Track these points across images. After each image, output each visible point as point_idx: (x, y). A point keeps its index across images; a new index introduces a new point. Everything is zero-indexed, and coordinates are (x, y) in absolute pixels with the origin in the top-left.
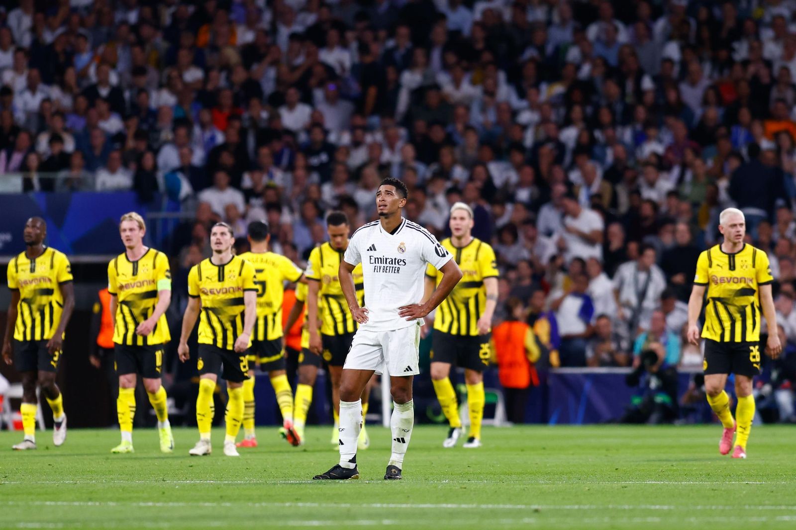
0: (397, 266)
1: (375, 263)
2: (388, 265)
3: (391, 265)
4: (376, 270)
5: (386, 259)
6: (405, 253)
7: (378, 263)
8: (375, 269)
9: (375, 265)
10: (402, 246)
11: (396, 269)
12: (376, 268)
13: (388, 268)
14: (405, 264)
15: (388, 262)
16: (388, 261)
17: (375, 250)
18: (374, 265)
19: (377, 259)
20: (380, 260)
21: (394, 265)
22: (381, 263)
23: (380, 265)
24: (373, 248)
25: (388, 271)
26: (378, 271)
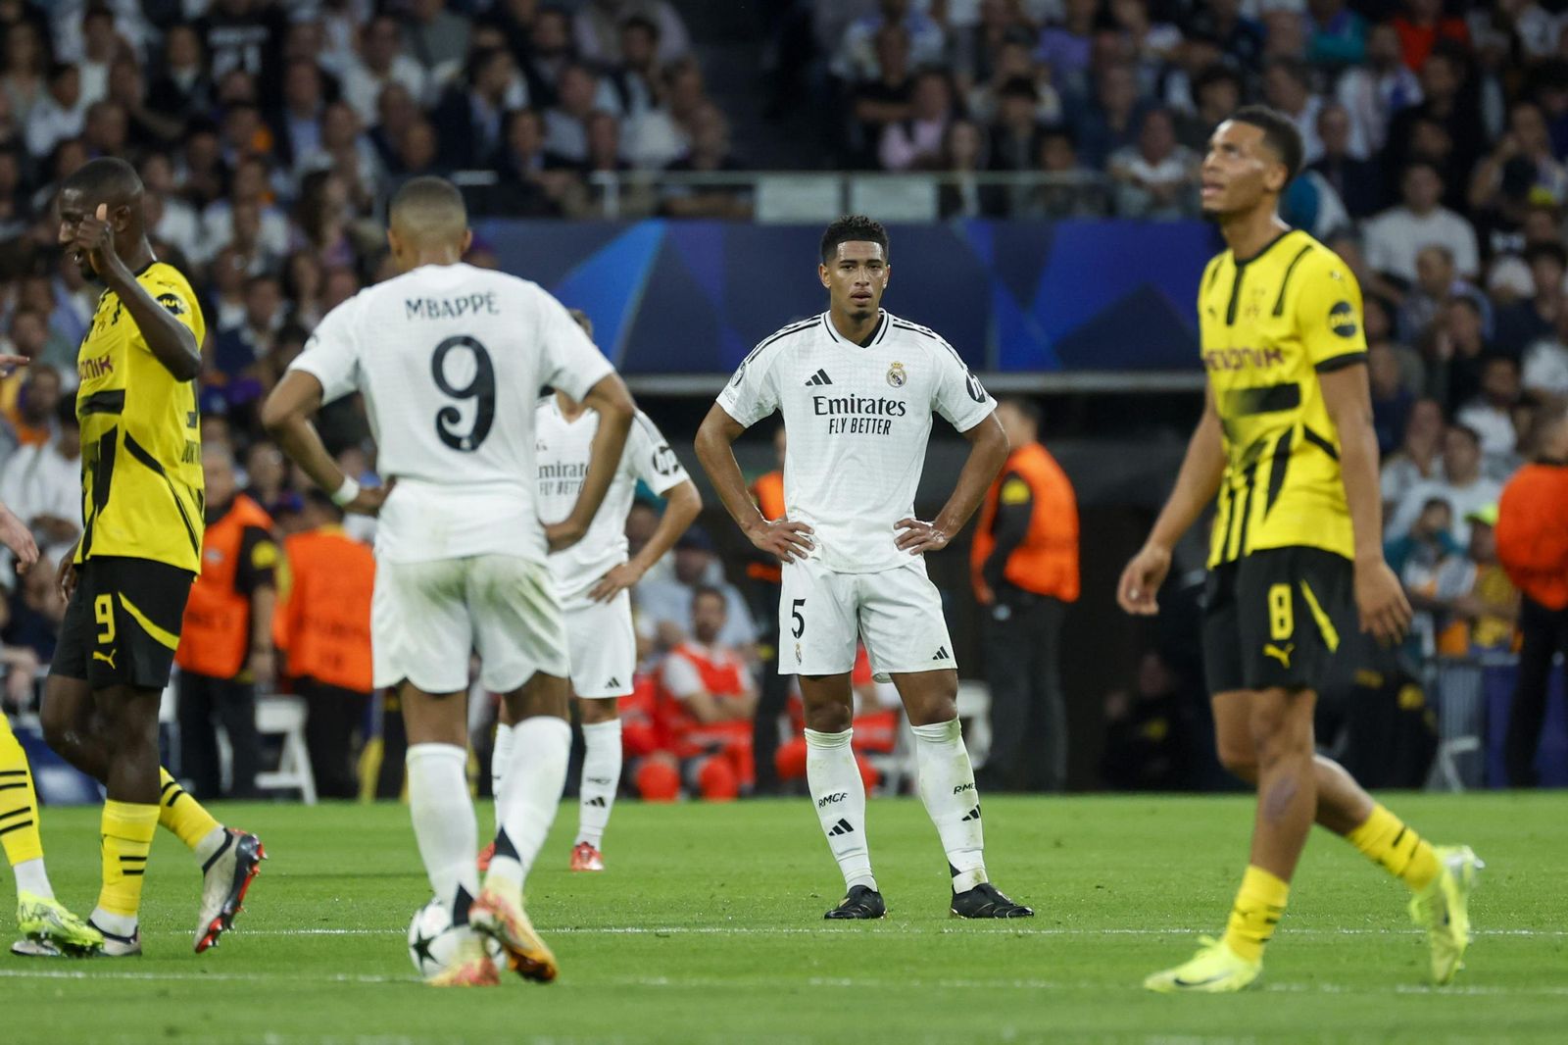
0: (885, 416)
1: (832, 412)
2: (866, 416)
3: (872, 416)
4: (834, 429)
5: (859, 401)
6: (903, 387)
7: (839, 412)
8: (831, 426)
9: (832, 416)
10: (896, 370)
11: (883, 424)
12: (834, 423)
13: (865, 423)
14: (904, 412)
15: (863, 409)
16: (864, 405)
17: (828, 382)
18: (829, 416)
19: (835, 404)
20: (842, 403)
21: (877, 416)
22: (846, 411)
23: (843, 415)
24: (822, 378)
25: (863, 429)
26: (839, 429)
